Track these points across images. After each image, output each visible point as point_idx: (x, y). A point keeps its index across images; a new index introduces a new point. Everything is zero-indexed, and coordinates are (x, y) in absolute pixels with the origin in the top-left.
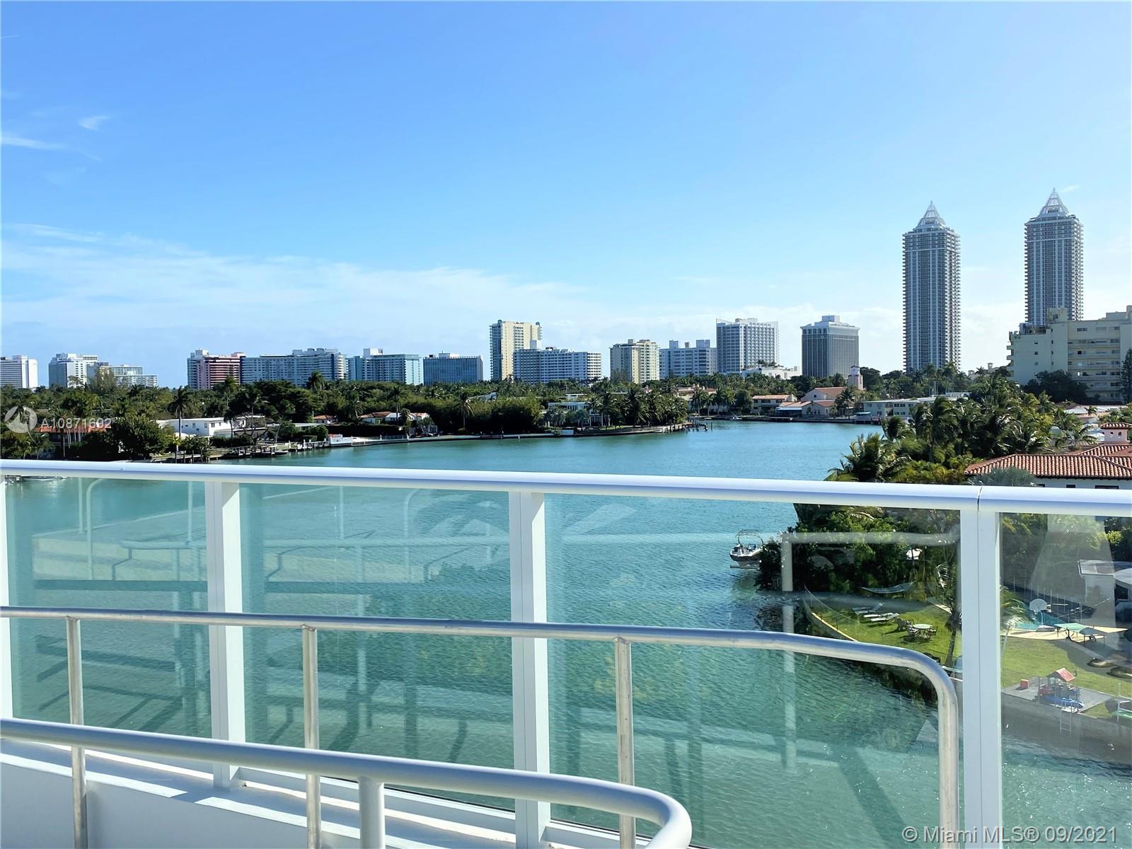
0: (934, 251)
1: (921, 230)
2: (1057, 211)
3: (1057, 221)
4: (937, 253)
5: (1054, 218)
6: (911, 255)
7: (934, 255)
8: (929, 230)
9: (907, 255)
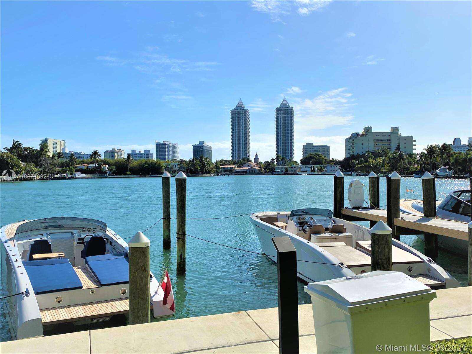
0: (243, 118)
1: (237, 109)
2: (286, 105)
3: (287, 109)
4: (244, 118)
5: (286, 107)
6: (234, 119)
7: (242, 119)
8: (241, 109)
9: (232, 119)
